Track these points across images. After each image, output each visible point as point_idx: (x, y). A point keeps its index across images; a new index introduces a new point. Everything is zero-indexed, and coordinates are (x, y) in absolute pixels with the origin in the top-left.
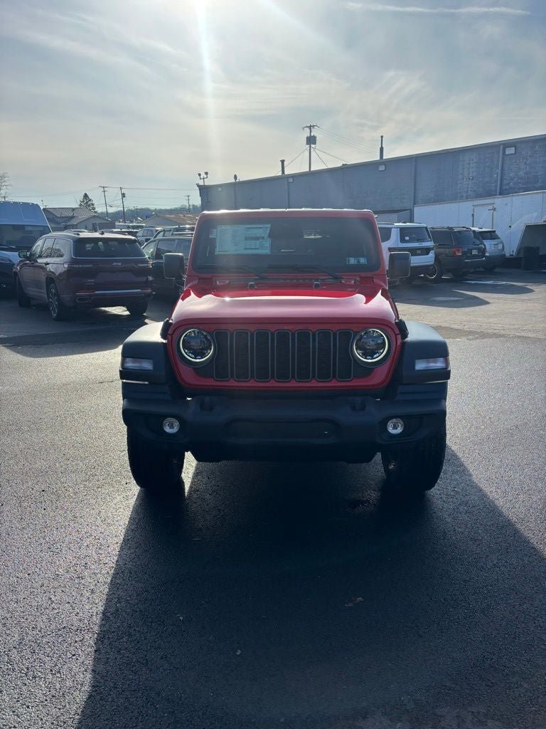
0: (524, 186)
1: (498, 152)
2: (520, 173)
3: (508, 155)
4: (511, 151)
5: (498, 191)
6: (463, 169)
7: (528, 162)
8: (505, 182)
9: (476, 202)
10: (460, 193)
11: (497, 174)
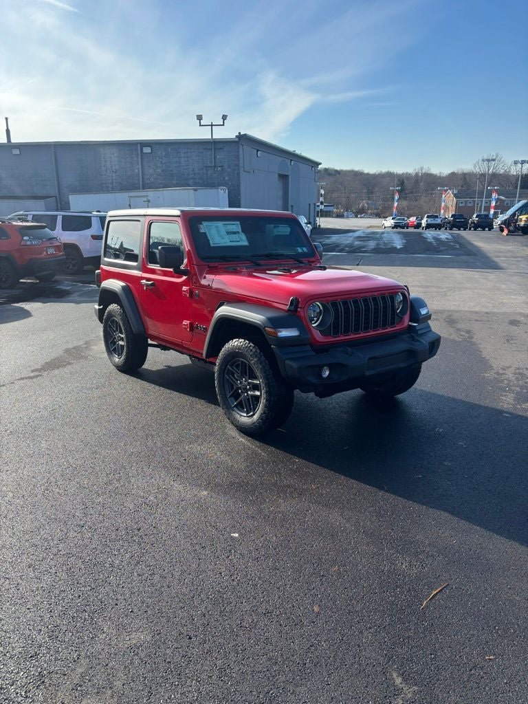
0: (163, 182)
1: (137, 150)
2: (158, 170)
3: (146, 153)
4: (147, 150)
5: (141, 186)
6: (105, 162)
7: (164, 161)
8: (146, 177)
9: (132, 194)
10: (106, 184)
11: (138, 169)
